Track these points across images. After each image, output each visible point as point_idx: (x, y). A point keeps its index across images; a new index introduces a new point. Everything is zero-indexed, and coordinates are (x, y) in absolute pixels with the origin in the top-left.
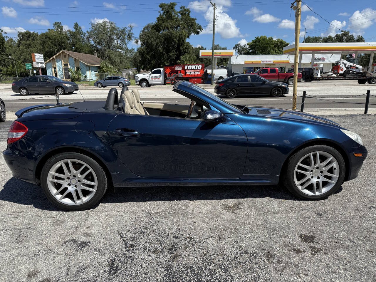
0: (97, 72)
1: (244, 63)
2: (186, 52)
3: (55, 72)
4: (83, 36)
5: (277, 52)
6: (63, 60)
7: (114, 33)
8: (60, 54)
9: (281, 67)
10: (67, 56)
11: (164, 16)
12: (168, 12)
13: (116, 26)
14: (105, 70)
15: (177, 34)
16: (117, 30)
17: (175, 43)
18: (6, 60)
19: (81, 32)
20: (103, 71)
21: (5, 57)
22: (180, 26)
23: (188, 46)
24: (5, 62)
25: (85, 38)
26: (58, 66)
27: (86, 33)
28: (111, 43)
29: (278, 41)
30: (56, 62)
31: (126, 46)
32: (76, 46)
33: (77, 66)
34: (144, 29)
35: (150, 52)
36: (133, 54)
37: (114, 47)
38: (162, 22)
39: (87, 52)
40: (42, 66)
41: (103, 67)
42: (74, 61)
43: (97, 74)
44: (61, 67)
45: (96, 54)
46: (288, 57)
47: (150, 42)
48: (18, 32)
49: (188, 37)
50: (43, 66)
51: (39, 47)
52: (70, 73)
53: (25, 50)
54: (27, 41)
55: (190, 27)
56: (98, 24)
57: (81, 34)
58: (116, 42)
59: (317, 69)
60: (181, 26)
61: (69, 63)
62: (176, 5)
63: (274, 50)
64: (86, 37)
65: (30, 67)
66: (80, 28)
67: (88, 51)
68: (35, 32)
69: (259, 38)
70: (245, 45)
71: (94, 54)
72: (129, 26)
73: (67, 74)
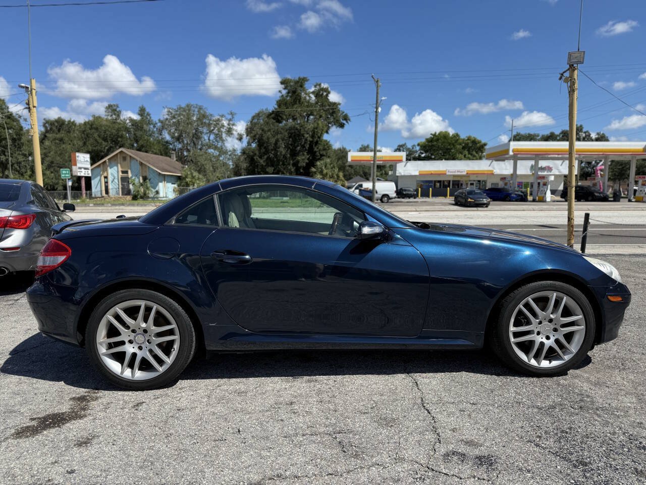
0: (176, 186)
1: (417, 173)
2: (324, 156)
3: (105, 184)
4: (152, 126)
5: (467, 156)
6: (120, 164)
7: (205, 123)
8: (117, 154)
9: (479, 181)
10: (128, 158)
11: (288, 98)
12: (294, 92)
13: (207, 112)
14: (190, 182)
15: (310, 126)
16: (209, 118)
17: (306, 140)
18: (23, 163)
19: (149, 120)
20: (187, 183)
21: (21, 158)
22: (313, 115)
23: (327, 146)
24: (20, 167)
25: (155, 129)
26: (112, 174)
27: (157, 121)
28: (199, 138)
29: (468, 139)
30: (109, 168)
31: (224, 144)
32: (141, 142)
33: (144, 175)
34: (253, 118)
35: (265, 154)
36: (234, 157)
37: (203, 145)
38: (285, 108)
39: (158, 151)
40: (86, 173)
41: (186, 177)
42: (139, 167)
43: (175, 188)
44: (116, 175)
45: (173, 156)
46: (491, 164)
47: (265, 138)
48: (44, 119)
49: (327, 132)
50: (88, 174)
51: (77, 143)
52: (131, 187)
53: (53, 147)
54: (57, 134)
55: (329, 116)
56: (178, 108)
57: (149, 123)
58: (206, 138)
59: (545, 184)
60: (315, 113)
61: (131, 169)
62: (307, 81)
63: (461, 153)
64: (157, 129)
65: (68, 174)
66: (148, 114)
67: (160, 150)
68: (72, 120)
69: (437, 134)
70: (414, 146)
71: (170, 157)
72: (230, 113)
73: (126, 187)
